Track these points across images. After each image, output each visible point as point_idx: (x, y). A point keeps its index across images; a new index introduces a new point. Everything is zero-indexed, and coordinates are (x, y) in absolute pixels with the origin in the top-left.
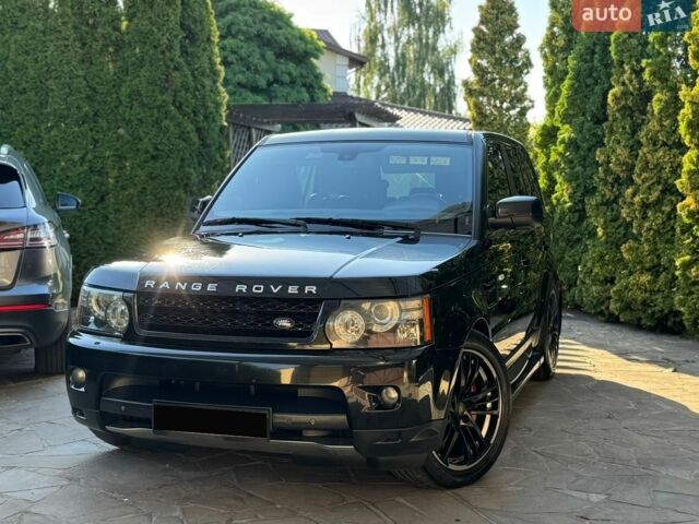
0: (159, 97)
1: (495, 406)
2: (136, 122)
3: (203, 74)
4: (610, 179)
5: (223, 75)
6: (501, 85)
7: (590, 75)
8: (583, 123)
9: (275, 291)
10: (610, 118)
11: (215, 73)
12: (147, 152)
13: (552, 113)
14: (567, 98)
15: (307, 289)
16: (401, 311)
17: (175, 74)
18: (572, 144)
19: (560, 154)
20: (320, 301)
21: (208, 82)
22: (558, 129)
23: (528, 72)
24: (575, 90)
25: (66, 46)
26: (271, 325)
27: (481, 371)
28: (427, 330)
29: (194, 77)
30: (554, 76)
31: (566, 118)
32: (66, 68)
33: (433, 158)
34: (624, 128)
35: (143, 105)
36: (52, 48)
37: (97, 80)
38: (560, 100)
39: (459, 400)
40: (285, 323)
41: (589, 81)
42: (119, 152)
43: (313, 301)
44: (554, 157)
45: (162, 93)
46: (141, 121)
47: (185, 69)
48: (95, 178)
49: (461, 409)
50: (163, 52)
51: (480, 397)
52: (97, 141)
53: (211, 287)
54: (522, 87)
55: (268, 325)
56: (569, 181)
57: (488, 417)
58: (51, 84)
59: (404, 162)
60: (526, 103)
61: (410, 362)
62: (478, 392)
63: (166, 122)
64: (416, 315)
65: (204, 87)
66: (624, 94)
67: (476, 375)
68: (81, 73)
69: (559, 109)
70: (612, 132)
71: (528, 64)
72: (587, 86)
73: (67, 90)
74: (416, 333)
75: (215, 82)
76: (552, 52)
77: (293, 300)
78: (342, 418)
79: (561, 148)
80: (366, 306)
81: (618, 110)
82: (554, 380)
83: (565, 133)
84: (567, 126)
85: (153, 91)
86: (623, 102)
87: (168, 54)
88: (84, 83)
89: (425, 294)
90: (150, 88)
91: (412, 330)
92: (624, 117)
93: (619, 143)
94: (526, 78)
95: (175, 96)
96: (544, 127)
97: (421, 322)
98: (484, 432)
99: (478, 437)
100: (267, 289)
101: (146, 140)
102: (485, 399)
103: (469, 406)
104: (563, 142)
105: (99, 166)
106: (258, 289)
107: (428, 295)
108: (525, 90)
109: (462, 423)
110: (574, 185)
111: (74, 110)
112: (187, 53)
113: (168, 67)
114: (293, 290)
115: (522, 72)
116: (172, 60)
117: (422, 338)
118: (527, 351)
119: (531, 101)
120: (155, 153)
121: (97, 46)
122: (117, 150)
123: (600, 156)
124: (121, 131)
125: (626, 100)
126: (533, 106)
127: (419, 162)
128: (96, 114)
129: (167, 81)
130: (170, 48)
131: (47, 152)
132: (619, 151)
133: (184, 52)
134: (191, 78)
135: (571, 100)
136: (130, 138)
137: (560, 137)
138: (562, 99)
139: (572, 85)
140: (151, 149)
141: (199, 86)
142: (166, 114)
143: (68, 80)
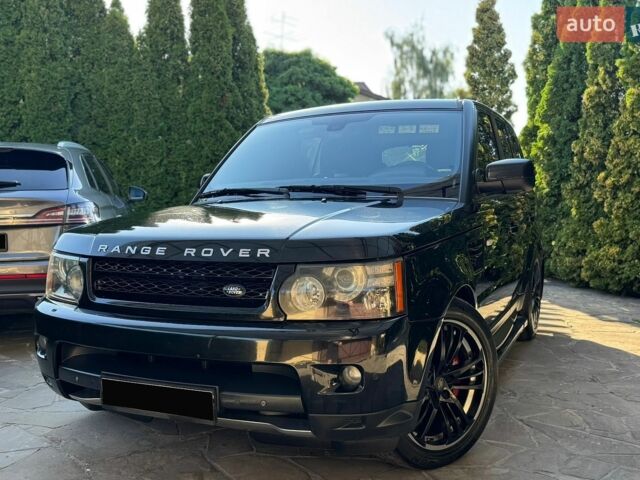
0: (216, 113)
1: (480, 380)
2: (199, 134)
3: (251, 95)
4: (583, 167)
5: (267, 96)
6: (490, 93)
7: (567, 81)
8: (560, 121)
9: (225, 255)
10: (584, 116)
11: (262, 95)
12: (208, 157)
13: (532, 117)
14: (547, 101)
15: (259, 252)
16: (368, 277)
17: (228, 95)
18: (551, 140)
19: (539, 148)
20: (274, 266)
21: (254, 102)
22: (538, 128)
23: (513, 82)
24: (553, 94)
25: (146, 75)
26: (221, 293)
27: (465, 342)
28: (399, 300)
29: (244, 97)
30: (535, 85)
31: (546, 119)
32: (146, 93)
33: (422, 126)
34: (597, 122)
35: (204, 120)
36: (135, 78)
37: (169, 101)
38: (540, 104)
39: (439, 374)
40: (235, 291)
41: (566, 86)
42: (187, 159)
43: (267, 266)
44: (534, 151)
45: (218, 111)
46: (202, 132)
47: (237, 91)
48: (169, 178)
49: (440, 384)
50: (218, 78)
51: (464, 370)
52: (170, 150)
53: (160, 251)
54: (508, 94)
55: (216, 293)
56: (547, 170)
57: (471, 392)
58: (135, 105)
59: (393, 132)
60: (511, 108)
61: (379, 336)
62: (460, 365)
63: (222, 133)
64: (387, 282)
65: (251, 105)
66: (598, 92)
67: (459, 346)
68: (157, 96)
69: (539, 110)
70: (585, 127)
71: (513, 75)
72: (564, 90)
73: (146, 110)
74: (386, 302)
75: (262, 102)
76: (534, 66)
77: (243, 265)
78: (297, 399)
79: (540, 144)
80: (328, 271)
81: (592, 107)
82: (535, 340)
83: (545, 131)
84: (547, 125)
85: (211, 109)
86: (597, 100)
87: (222, 78)
88: (160, 104)
89: (398, 257)
90: (209, 106)
91: (382, 299)
92: (597, 113)
93: (592, 135)
94: (512, 87)
95: (228, 112)
96: (526, 128)
97: (392, 290)
98: (466, 408)
99: (459, 412)
100: (217, 253)
101: (206, 148)
102: (469, 373)
103: (451, 381)
104: (542, 138)
105: (172, 169)
106: (208, 253)
107: (401, 259)
108: (510, 97)
109: (441, 399)
110: (551, 173)
111: (152, 126)
112: (238, 79)
113: (223, 89)
114: (244, 253)
115: (508, 82)
116: (225, 84)
117: (393, 309)
118: (512, 316)
119: (516, 106)
120: (214, 158)
121: (169, 75)
122: (185, 156)
123: (575, 147)
124: (189, 142)
125: (600, 98)
126: (516, 110)
127: (408, 131)
128: (169, 129)
129: (222, 101)
130: (224, 74)
131: (134, 159)
132: (592, 142)
133: (236, 78)
134: (241, 98)
135: (550, 103)
136: (194, 147)
137: (540, 135)
138: (543, 102)
139: (552, 90)
140: (210, 155)
141: (248, 105)
142: (221, 126)
143: (147, 102)
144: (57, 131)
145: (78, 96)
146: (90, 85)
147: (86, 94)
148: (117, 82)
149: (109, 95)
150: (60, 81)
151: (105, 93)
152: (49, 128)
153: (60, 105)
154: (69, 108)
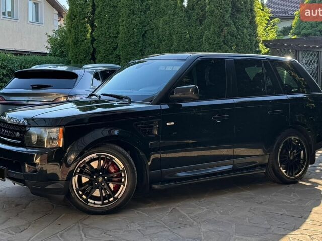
0: (217, 39)
9: (18, 122)
15: (24, 121)
17: (226, 28)
29: (238, 29)
32: (179, 29)
35: (210, 43)
36: (175, 21)
43: (25, 126)
45: (219, 38)
47: (233, 26)
58: (174, 37)
59: (164, 69)
77: (21, 125)
85: (214, 37)
87: (222, 19)
90: (213, 35)
95: (225, 38)
97: (58, 138)
107: (63, 127)
113: (222, 25)
114: (21, 121)
116: (223, 22)
129: (222, 32)
130: (223, 16)
133: (232, 18)
141: (240, 33)
142: (220, 46)
143: (180, 35)
144: (133, 51)
145: (148, 32)
146: (153, 26)
147: (151, 31)
148: (166, 24)
149: (162, 31)
150: (137, 25)
151: (160, 30)
152: (130, 50)
153: (135, 38)
154: (142, 39)
